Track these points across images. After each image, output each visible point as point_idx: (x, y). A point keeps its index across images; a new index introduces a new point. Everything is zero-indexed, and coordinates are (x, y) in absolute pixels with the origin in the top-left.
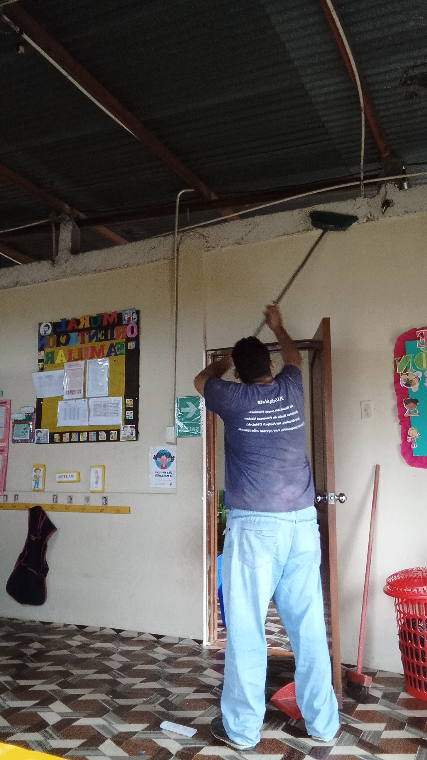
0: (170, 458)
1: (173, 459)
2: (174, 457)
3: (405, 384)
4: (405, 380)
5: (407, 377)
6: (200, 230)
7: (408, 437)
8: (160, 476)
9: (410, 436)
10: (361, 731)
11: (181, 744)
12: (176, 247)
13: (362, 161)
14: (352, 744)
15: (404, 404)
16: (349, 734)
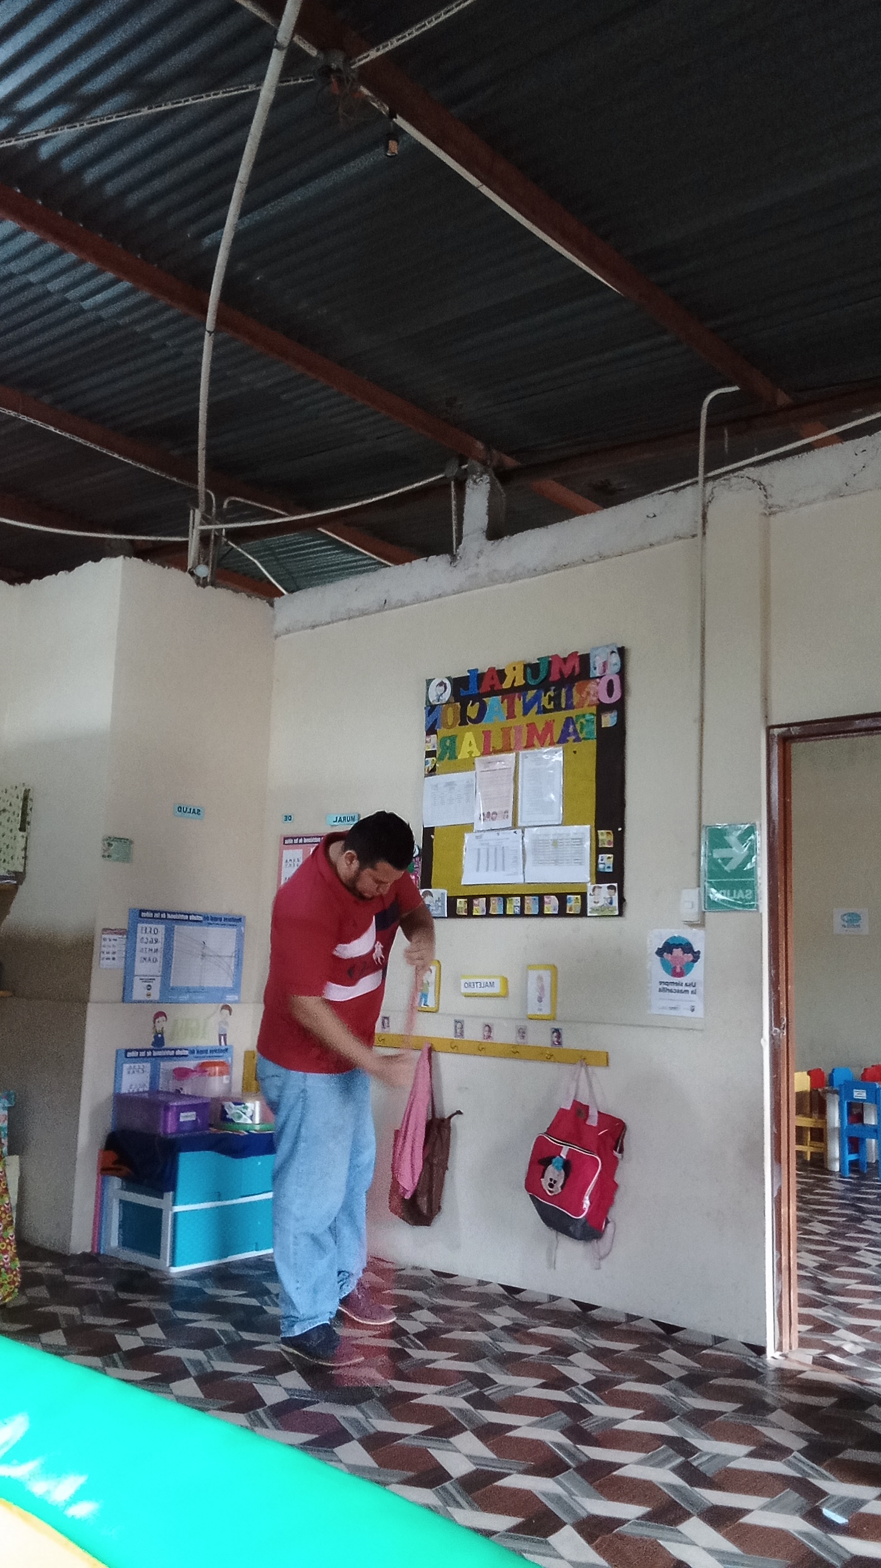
0: (690, 955)
1: (696, 956)
2: (699, 952)
6: (752, 472)
8: (671, 991)
12: (701, 511)
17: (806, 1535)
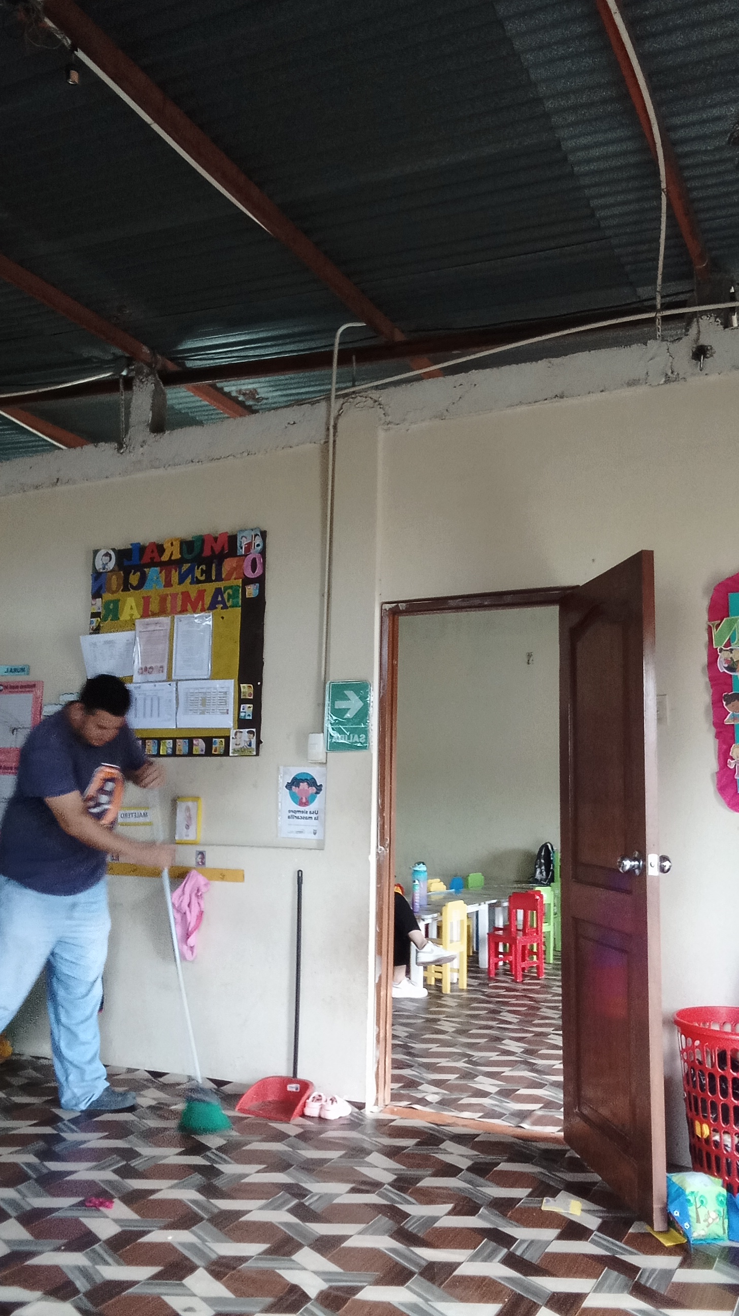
0: (314, 788)
1: (319, 789)
2: (321, 785)
3: (726, 668)
4: (726, 661)
5: (731, 655)
6: (375, 394)
7: (729, 760)
8: (298, 818)
9: (733, 759)
10: (638, 1269)
11: (326, 1280)
12: (332, 423)
13: (660, 277)
14: (621, 1290)
15: (724, 703)
16: (616, 1273)
17: (394, 1250)
